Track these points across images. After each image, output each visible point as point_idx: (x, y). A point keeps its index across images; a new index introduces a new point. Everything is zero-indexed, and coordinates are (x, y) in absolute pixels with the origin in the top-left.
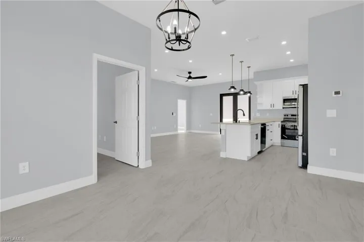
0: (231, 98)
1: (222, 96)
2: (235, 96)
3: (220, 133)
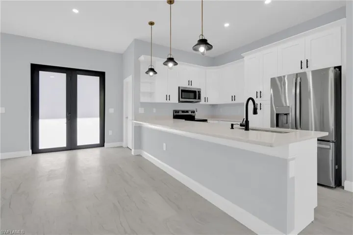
2: (72, 74)
3: (31, 151)
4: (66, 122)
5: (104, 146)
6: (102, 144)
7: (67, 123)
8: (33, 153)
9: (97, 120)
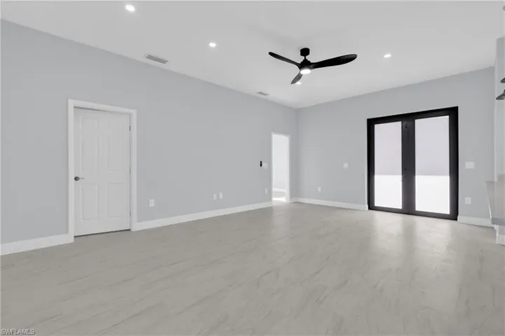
0: (397, 127)
1: (371, 123)
2: (408, 120)
3: (367, 206)
4: (401, 179)
5: (456, 219)
6: (454, 215)
7: (403, 181)
8: (369, 208)
9: (446, 180)
